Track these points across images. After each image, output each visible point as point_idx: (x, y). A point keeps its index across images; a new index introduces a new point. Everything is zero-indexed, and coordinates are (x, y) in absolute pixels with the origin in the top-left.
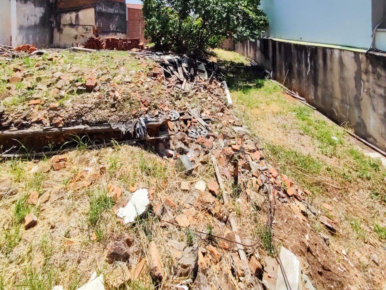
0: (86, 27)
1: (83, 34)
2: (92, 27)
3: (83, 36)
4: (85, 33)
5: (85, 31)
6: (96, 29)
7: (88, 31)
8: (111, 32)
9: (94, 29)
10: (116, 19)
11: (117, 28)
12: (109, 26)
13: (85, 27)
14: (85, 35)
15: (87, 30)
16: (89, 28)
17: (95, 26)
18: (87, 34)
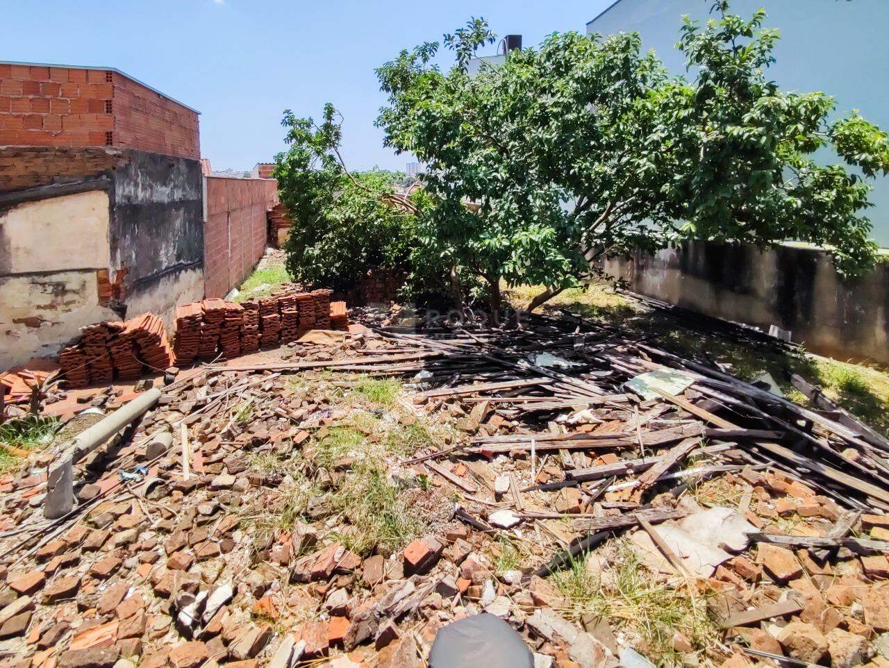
0: (55, 278)
1: (35, 313)
2: (92, 279)
3: (34, 323)
4: (52, 307)
5: (46, 299)
6: (113, 279)
7: (68, 297)
8: (163, 276)
9: (102, 281)
10: (178, 223)
11: (178, 257)
12: (157, 253)
13: (46, 279)
14: (48, 315)
15: (60, 289)
16: (73, 281)
17: (111, 270)
18: (60, 308)
